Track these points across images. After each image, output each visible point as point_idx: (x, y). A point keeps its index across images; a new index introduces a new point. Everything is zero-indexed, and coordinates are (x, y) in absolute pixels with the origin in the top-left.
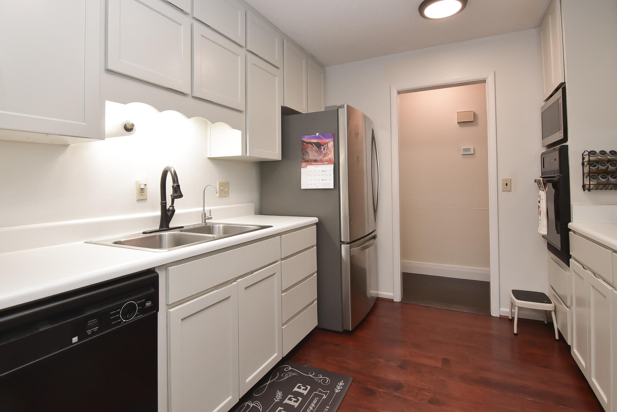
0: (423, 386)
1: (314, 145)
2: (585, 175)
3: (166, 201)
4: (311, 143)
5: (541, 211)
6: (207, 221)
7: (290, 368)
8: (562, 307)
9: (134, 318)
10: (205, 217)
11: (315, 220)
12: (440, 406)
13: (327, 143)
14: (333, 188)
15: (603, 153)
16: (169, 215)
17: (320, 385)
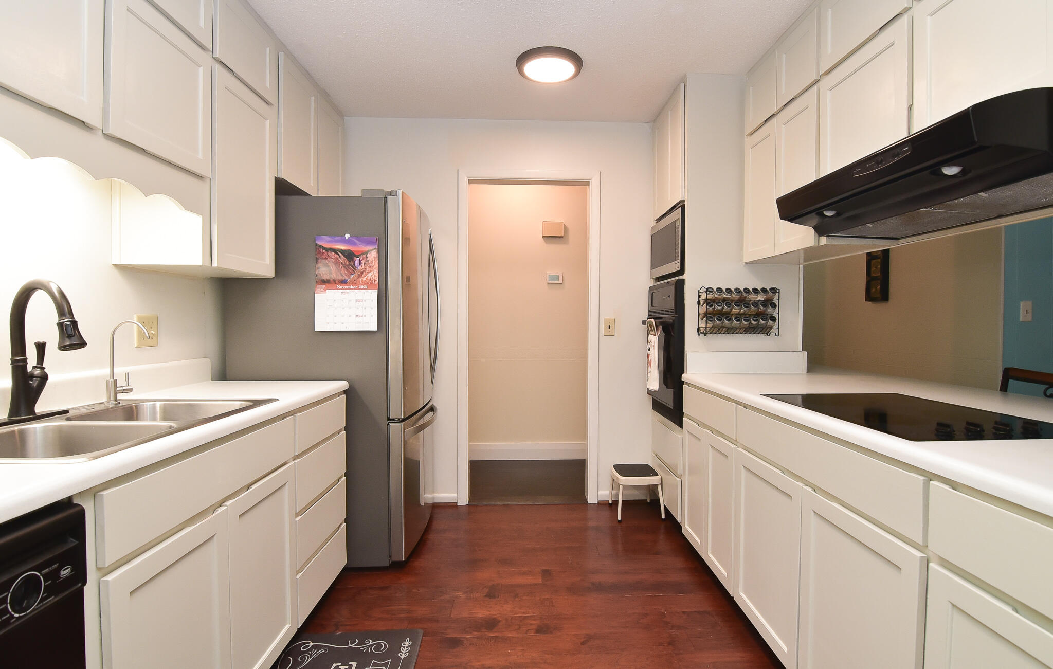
0: (524, 613)
1: (340, 254)
2: (701, 316)
3: (25, 355)
4: (335, 251)
5: (651, 360)
6: (120, 396)
7: (311, 644)
8: (670, 479)
9: (37, 607)
10: (114, 387)
11: (343, 385)
12: (551, 632)
13: (366, 253)
14: (376, 329)
15: (719, 290)
16: (35, 385)
17: (372, 656)
